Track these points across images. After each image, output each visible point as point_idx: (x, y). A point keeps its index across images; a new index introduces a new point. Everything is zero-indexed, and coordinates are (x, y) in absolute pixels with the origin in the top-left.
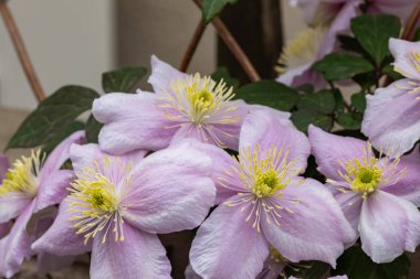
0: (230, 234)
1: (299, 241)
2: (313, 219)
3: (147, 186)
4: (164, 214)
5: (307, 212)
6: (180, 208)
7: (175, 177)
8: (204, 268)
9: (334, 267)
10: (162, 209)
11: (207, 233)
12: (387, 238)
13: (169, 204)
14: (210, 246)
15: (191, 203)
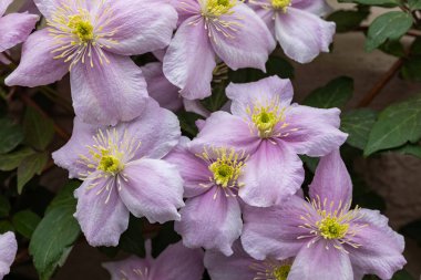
0: (192, 50)
1: (241, 52)
2: (249, 33)
3: (119, 15)
4: (140, 37)
5: (245, 27)
6: (153, 31)
7: (144, 5)
8: (179, 80)
9: (265, 71)
10: (137, 34)
11: (174, 50)
12: (307, 42)
13: (143, 29)
14: (180, 61)
15: (162, 26)
